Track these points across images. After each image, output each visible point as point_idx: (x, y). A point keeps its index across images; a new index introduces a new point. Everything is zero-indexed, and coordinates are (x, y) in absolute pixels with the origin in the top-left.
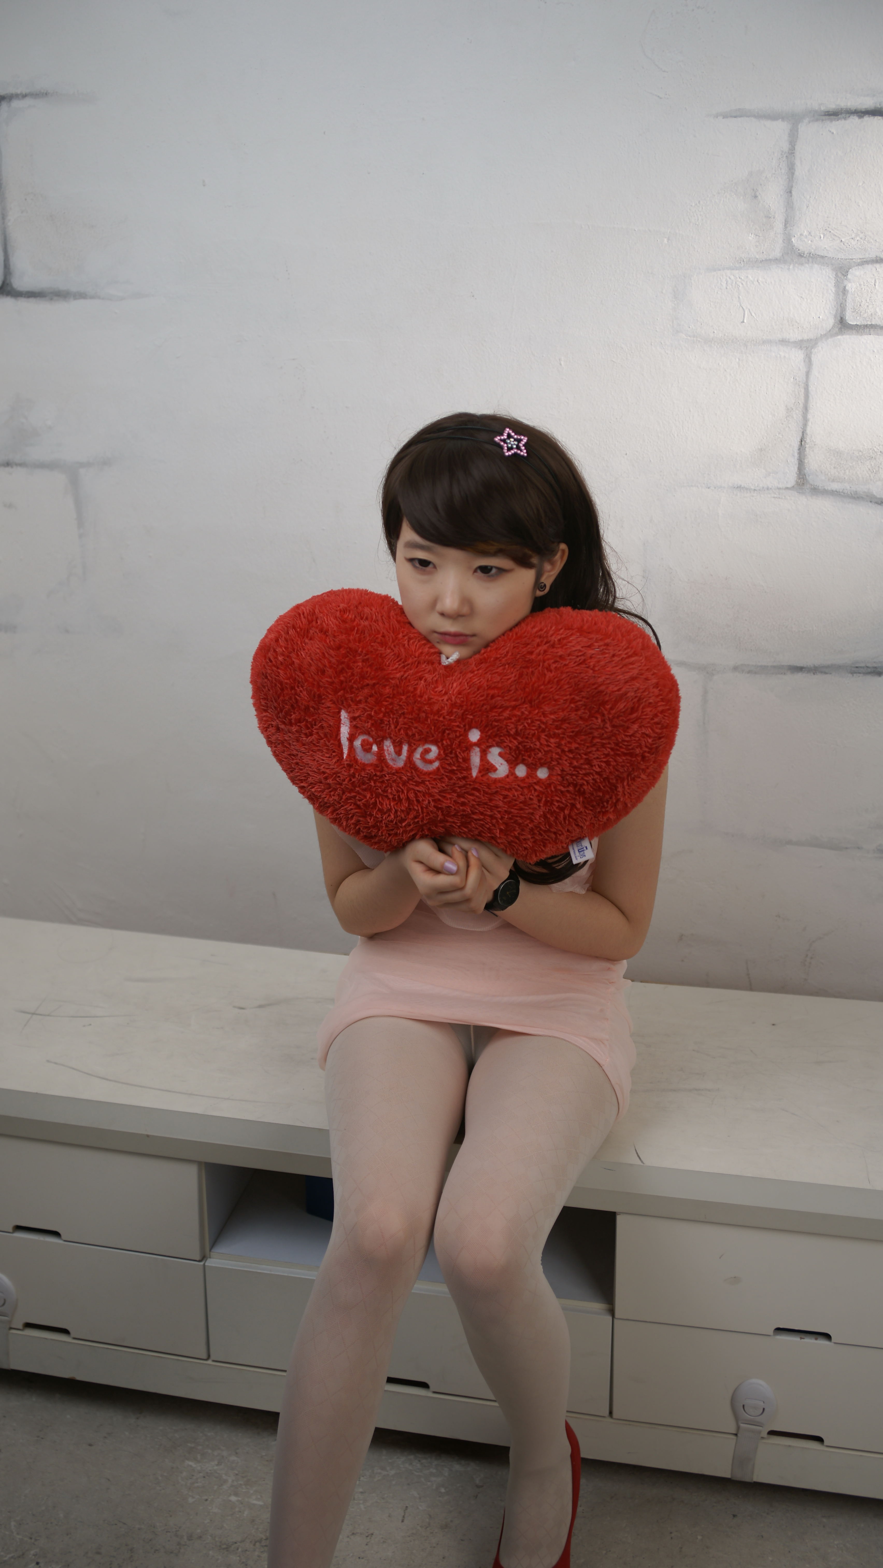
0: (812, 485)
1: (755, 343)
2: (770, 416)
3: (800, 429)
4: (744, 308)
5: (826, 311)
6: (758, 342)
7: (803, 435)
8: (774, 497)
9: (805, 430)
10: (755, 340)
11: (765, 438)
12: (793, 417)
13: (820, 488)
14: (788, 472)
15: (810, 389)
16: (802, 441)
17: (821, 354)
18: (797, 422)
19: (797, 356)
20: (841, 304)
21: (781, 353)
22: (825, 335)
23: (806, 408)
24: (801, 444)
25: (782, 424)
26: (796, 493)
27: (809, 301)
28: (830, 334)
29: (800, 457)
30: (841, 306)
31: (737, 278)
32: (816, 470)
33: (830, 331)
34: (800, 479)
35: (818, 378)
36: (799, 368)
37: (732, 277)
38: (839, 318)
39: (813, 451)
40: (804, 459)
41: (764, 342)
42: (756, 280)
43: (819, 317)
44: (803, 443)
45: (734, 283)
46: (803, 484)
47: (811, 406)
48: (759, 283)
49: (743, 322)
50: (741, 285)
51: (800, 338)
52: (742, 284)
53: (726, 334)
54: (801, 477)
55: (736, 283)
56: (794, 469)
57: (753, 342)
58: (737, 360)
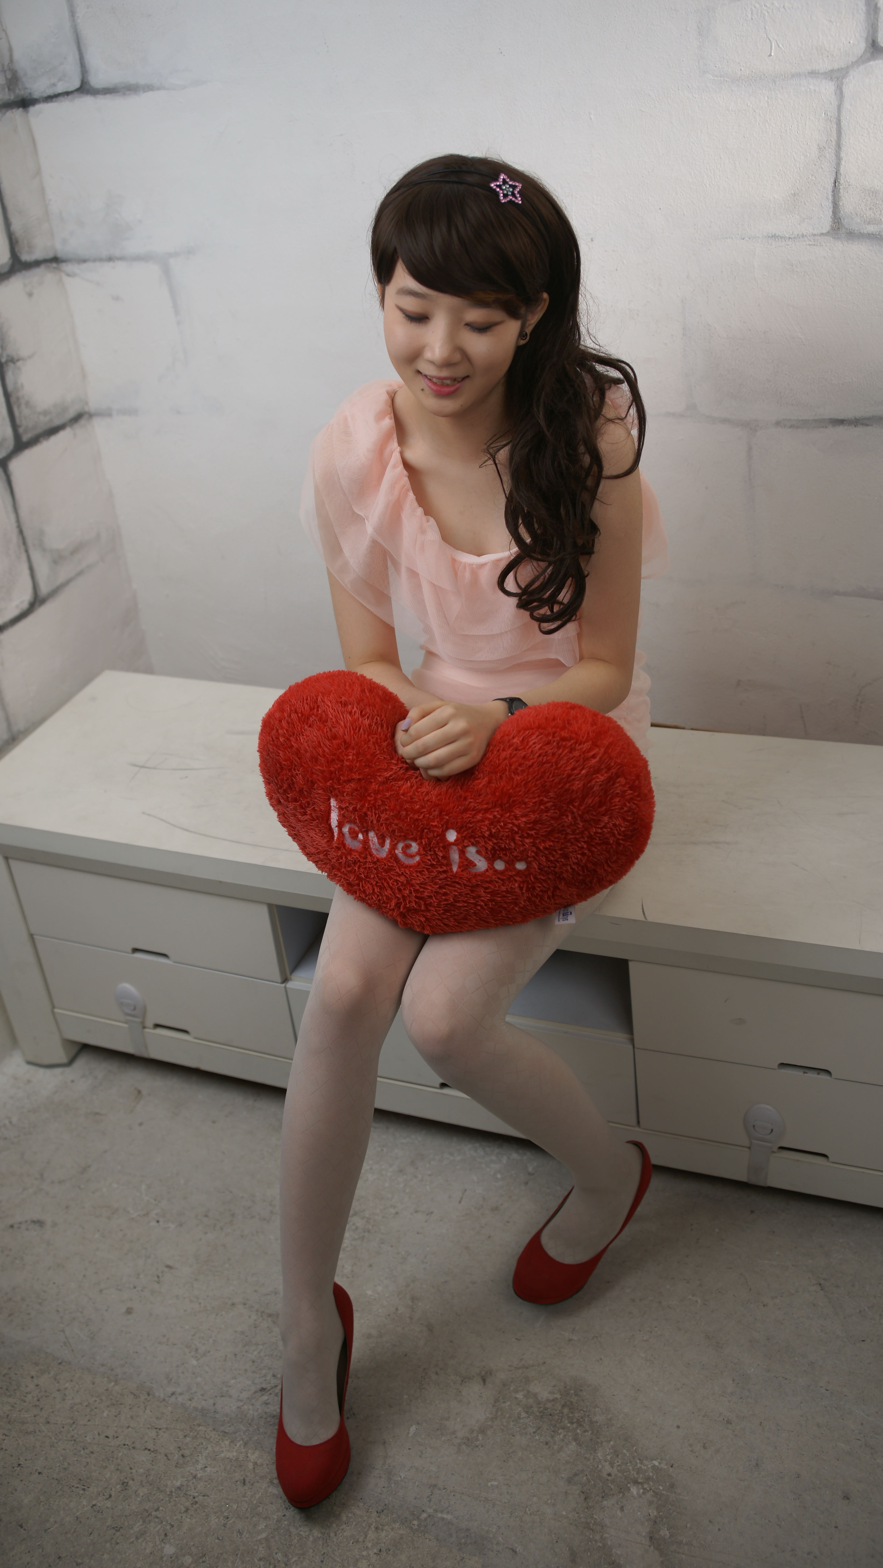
0: (847, 229)
1: (783, 77)
2: (802, 157)
3: (834, 169)
4: (771, 39)
5: (857, 35)
6: (786, 76)
7: (837, 175)
8: (809, 245)
9: (839, 170)
10: (784, 75)
11: (798, 182)
12: (825, 157)
13: (856, 231)
14: (823, 216)
15: (842, 124)
16: (835, 182)
17: (851, 84)
18: (830, 162)
19: (827, 88)
20: (872, 25)
21: (811, 87)
22: (856, 62)
23: (839, 146)
24: (835, 185)
25: (815, 165)
26: (831, 239)
27: (838, 24)
28: (862, 60)
29: (834, 199)
30: (872, 27)
31: (762, 6)
32: (851, 213)
33: (861, 56)
34: (835, 223)
35: (850, 111)
36: (831, 101)
37: (757, 6)
38: (871, 41)
39: (848, 192)
40: (839, 202)
41: (794, 76)
42: (782, 6)
43: (850, 42)
44: (837, 184)
45: (760, 11)
46: (839, 228)
47: (844, 143)
48: (785, 9)
49: (770, 55)
50: (766, 14)
51: (830, 68)
52: (768, 12)
53: (754, 71)
54: (836, 221)
55: (761, 11)
56: (830, 213)
57: (781, 76)
58: (766, 98)
